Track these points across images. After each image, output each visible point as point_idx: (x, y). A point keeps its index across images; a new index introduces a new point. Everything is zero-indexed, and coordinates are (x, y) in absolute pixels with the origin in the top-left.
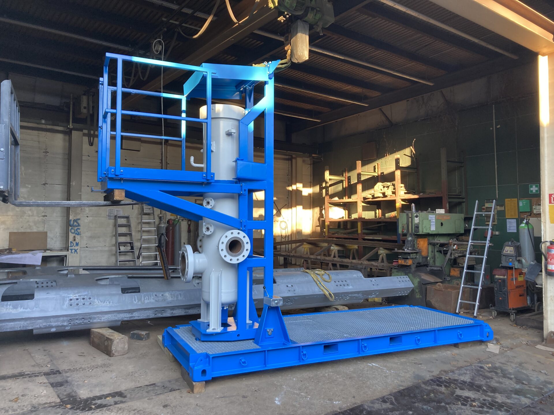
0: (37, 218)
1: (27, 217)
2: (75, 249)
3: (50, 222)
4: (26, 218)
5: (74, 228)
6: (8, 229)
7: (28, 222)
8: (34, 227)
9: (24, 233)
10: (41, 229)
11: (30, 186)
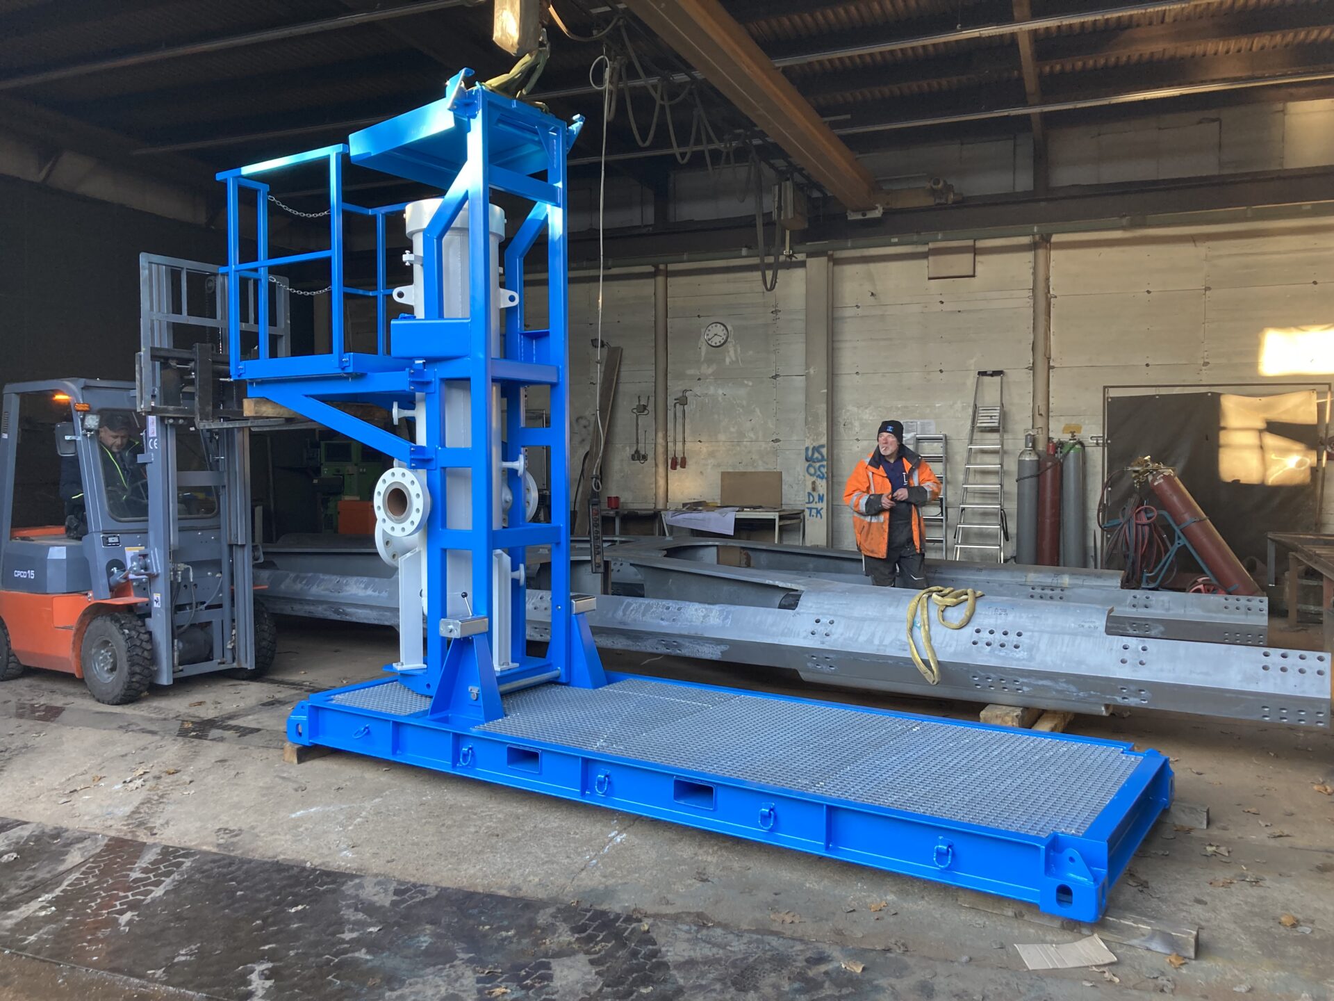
0: (764, 445)
1: (749, 443)
2: (817, 509)
3: (787, 452)
4: (746, 447)
5: (814, 464)
6: (719, 465)
7: (750, 452)
8: (760, 463)
9: (743, 474)
10: (771, 467)
11: (750, 384)
